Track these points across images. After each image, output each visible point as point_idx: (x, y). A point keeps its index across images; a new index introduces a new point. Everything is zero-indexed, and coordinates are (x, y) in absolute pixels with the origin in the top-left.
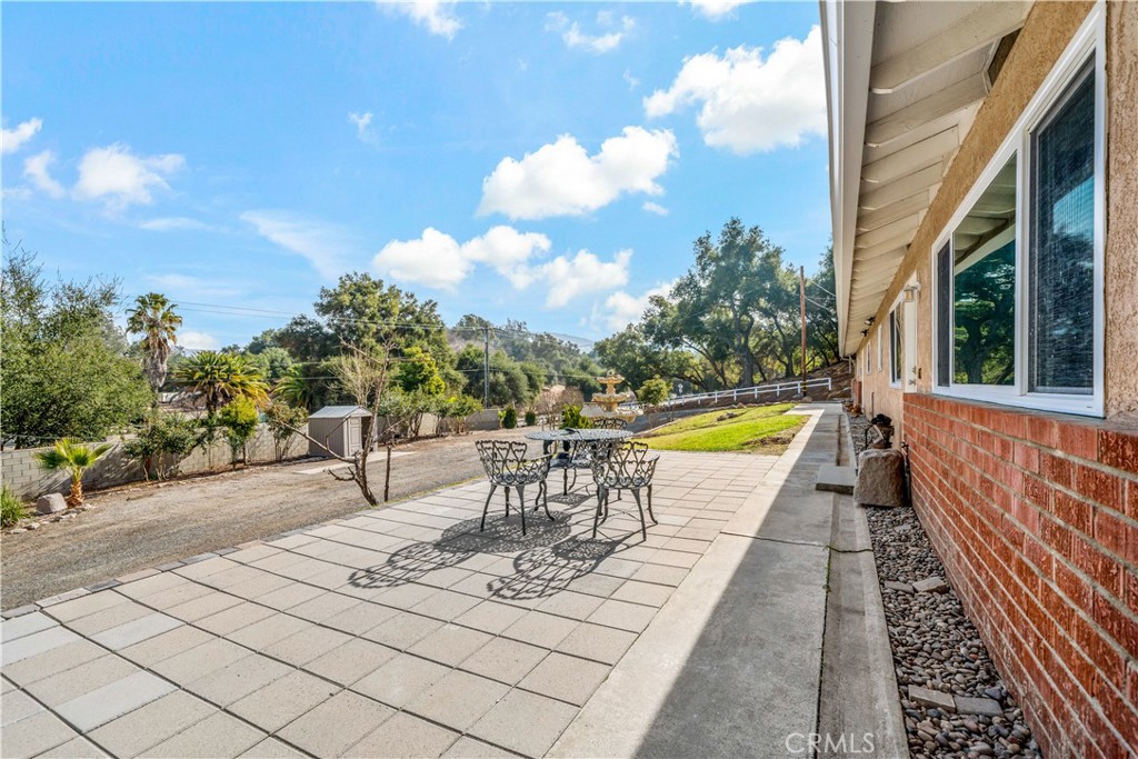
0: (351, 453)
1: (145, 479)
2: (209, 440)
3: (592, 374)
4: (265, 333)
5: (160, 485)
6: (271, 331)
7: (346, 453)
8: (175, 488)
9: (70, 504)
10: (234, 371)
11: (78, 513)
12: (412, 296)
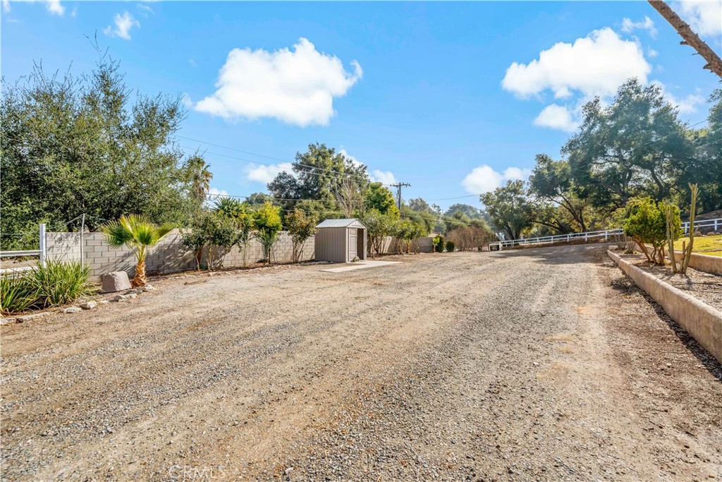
0: (350, 260)
1: (197, 269)
2: (244, 239)
3: (465, 222)
4: (252, 195)
5: (211, 273)
6: (256, 194)
7: (347, 260)
8: (222, 277)
9: (134, 284)
10: (241, 211)
11: (139, 293)
12: (351, 162)
